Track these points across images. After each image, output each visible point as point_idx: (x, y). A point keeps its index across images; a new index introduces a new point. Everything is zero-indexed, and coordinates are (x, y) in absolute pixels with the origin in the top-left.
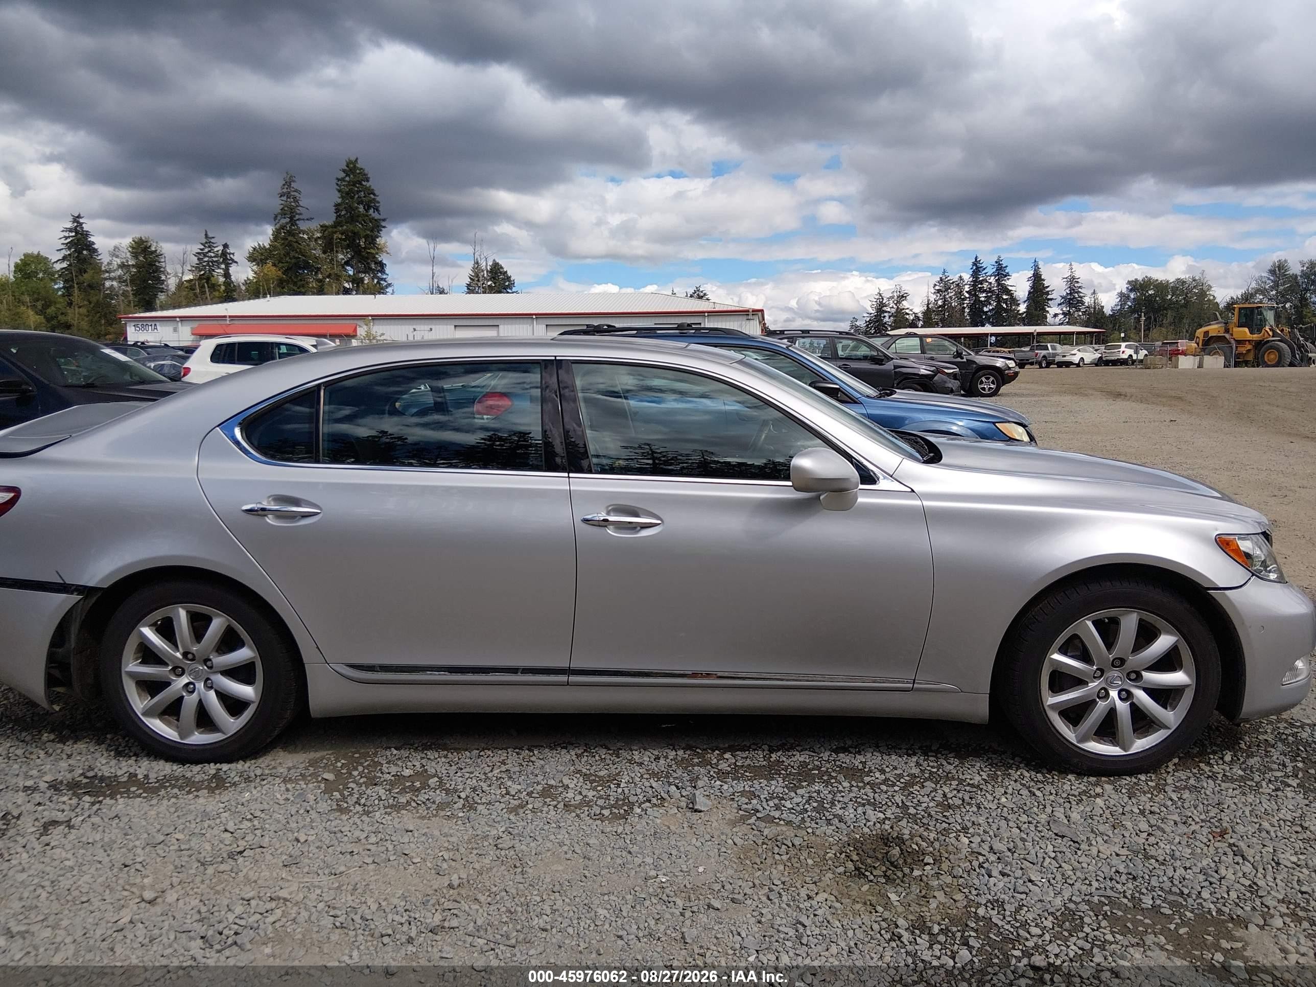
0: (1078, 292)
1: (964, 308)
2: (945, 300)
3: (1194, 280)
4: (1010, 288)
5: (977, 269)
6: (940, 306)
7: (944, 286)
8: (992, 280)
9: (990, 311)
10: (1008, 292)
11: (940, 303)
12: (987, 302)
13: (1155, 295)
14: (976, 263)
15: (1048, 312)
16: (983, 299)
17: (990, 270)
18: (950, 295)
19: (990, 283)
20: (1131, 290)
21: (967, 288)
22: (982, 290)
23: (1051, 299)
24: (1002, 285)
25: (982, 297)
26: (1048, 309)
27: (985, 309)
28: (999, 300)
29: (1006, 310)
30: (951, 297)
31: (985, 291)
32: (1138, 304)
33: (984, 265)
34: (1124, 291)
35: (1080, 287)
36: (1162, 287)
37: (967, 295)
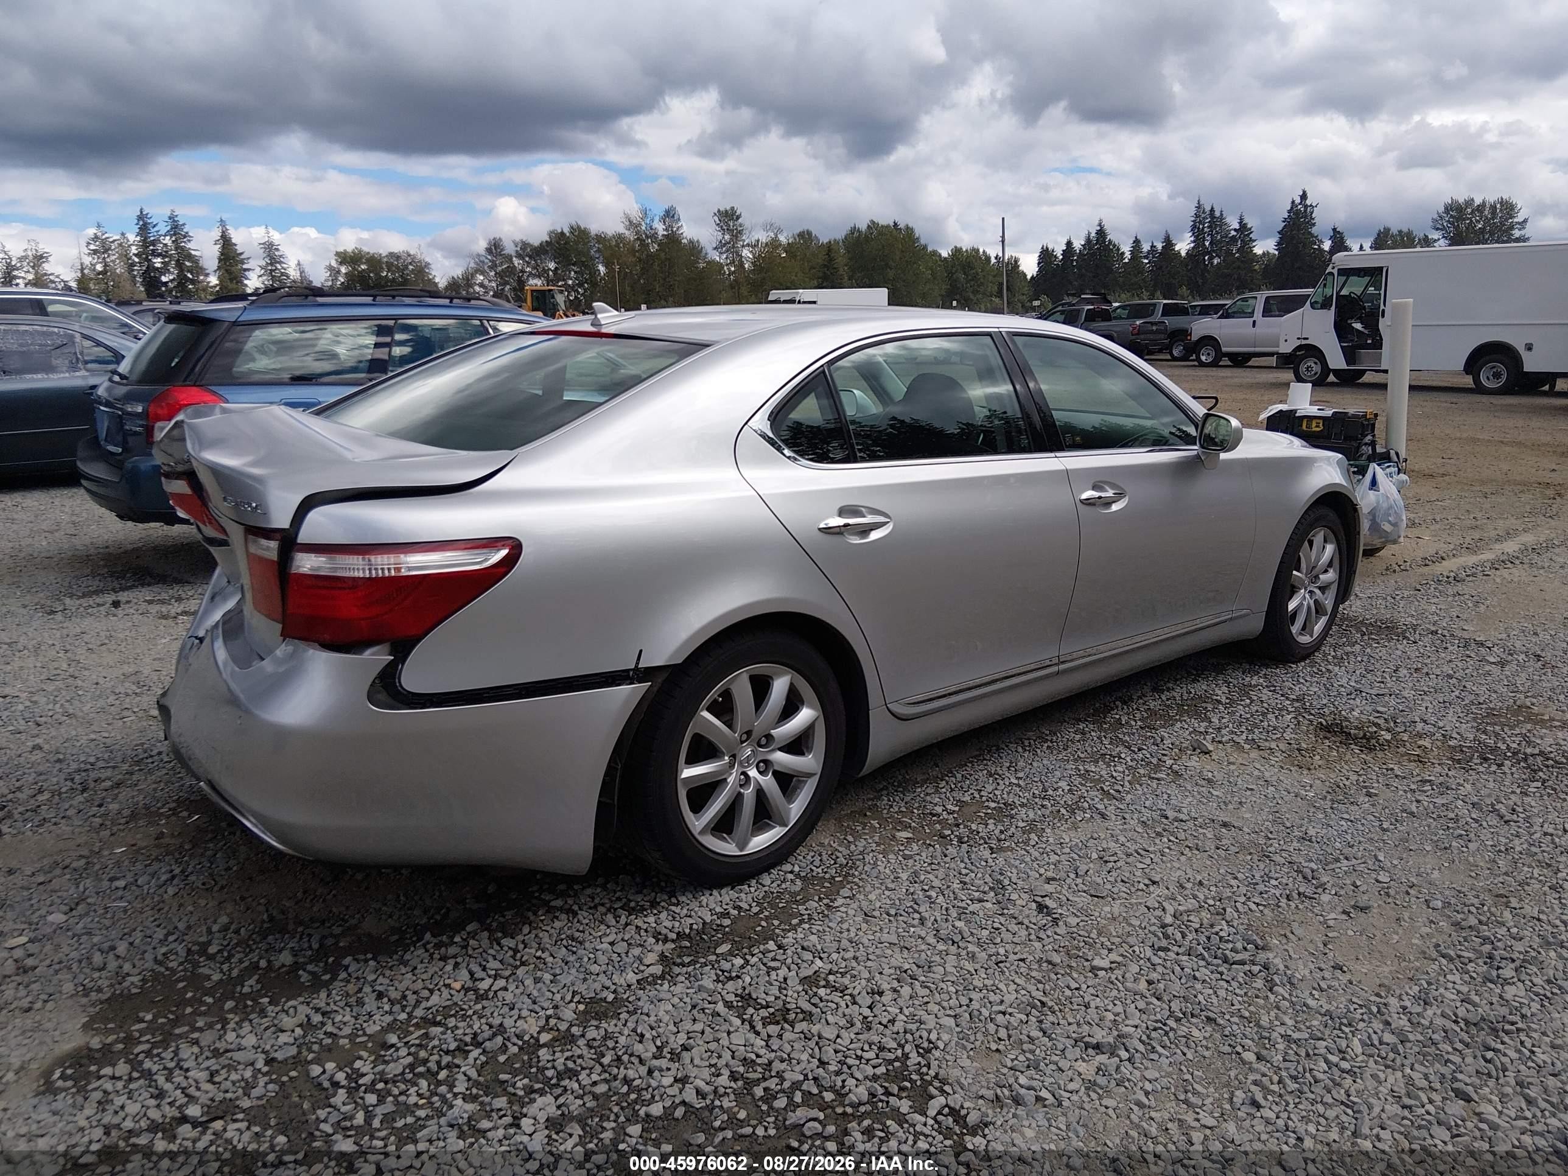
0: (280, 263)
1: (135, 276)
2: (106, 265)
3: (409, 255)
4: (193, 253)
5: (144, 226)
6: (99, 273)
7: (102, 247)
8: (167, 240)
9: (171, 281)
10: (190, 257)
11: (99, 268)
12: (164, 270)
13: (369, 271)
14: (142, 217)
15: (246, 285)
16: (158, 265)
17: (163, 228)
18: (113, 258)
19: (166, 245)
20: (341, 263)
21: (134, 250)
22: (155, 254)
23: (248, 270)
24: (183, 248)
25: (158, 262)
26: (246, 282)
27: (164, 279)
28: (179, 265)
29: (193, 282)
30: (113, 261)
31: (159, 255)
32: (353, 280)
33: (154, 221)
34: (334, 264)
35: (281, 256)
36: (374, 262)
37: (137, 260)
